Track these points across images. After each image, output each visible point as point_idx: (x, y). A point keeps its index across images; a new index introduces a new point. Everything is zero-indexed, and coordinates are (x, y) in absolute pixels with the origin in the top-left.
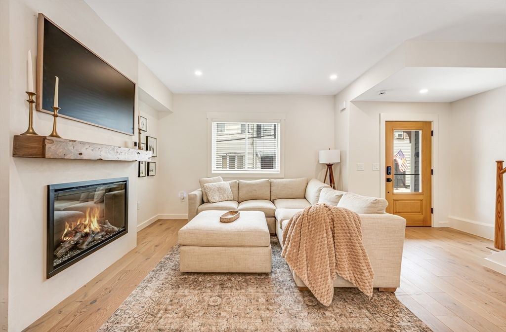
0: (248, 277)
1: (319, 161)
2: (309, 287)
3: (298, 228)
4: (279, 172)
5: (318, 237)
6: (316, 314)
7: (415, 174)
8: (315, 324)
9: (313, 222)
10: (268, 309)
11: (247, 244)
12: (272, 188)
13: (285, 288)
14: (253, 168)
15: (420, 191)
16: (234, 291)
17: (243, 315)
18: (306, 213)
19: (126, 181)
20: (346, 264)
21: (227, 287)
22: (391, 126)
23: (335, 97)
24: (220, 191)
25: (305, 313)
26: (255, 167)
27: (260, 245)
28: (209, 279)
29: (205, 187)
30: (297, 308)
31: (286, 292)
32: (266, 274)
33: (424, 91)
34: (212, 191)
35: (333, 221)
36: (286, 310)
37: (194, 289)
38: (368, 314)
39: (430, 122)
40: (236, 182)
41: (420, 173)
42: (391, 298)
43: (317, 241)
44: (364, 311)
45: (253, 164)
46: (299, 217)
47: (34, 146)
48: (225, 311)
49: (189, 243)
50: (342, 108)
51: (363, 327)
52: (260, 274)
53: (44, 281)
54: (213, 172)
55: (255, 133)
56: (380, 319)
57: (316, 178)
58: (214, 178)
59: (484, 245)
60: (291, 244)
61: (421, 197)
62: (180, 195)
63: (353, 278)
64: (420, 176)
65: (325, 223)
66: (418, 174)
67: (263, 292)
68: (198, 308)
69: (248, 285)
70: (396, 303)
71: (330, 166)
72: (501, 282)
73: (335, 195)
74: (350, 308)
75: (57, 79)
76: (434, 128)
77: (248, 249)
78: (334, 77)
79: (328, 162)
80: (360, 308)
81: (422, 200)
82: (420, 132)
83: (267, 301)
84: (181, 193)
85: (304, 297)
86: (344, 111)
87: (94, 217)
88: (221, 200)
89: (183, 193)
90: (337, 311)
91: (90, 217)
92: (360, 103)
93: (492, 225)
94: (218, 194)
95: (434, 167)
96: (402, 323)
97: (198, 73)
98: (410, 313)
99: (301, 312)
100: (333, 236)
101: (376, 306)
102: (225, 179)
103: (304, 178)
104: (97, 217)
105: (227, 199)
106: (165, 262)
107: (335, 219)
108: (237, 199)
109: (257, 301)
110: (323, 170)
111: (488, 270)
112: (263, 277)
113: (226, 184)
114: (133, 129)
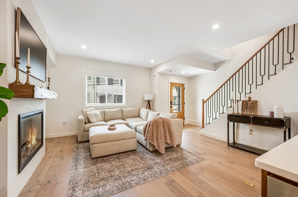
0: (127, 153)
1: (144, 99)
2: (158, 149)
3: (152, 127)
4: (125, 105)
5: (159, 129)
6: (160, 157)
7: (178, 104)
8: (161, 160)
9: (157, 123)
10: (143, 161)
11: (127, 138)
12: (123, 113)
13: (145, 153)
14: (94, 103)
15: (181, 111)
16: (125, 159)
17: (135, 165)
18: (154, 120)
19: (42, 112)
20: (168, 138)
21: (121, 158)
22: (172, 84)
23: (150, 70)
24: (96, 116)
25: (156, 158)
26: (95, 102)
27: (132, 138)
28: (109, 158)
29: (87, 114)
30: (153, 157)
31: (146, 154)
32: (134, 150)
33: (183, 73)
34: (91, 116)
35: (163, 122)
36: (149, 159)
37: (105, 163)
38: (175, 153)
39: (184, 84)
40: (103, 111)
41: (181, 104)
42: (180, 147)
43: (159, 130)
44: (174, 153)
45: (94, 100)
46: (151, 122)
47: (26, 91)
48: (127, 165)
49: (97, 142)
50: (154, 75)
51: (175, 157)
52: (132, 151)
53: (17, 175)
54: (86, 105)
55: (95, 82)
56: (179, 154)
57: (142, 107)
58: (90, 109)
59: (199, 128)
60: (150, 133)
61: (181, 113)
62: (62, 121)
63: (170, 142)
64: (181, 105)
65: (161, 123)
66: (180, 104)
67: (137, 156)
68: (113, 168)
69: (129, 156)
70: (181, 149)
71: (149, 101)
72: (204, 137)
73: (156, 114)
74: (169, 153)
75: (29, 49)
76: (185, 86)
77: (127, 140)
78: (152, 61)
79: (148, 99)
80: (172, 152)
81: (181, 115)
82: (181, 88)
83: (141, 158)
84: (63, 120)
85: (153, 154)
86: (155, 77)
87: (34, 136)
88: (97, 121)
89: (65, 119)
90: (166, 155)
91: (31, 135)
92: (161, 74)
93: (201, 121)
94: (95, 117)
95: (185, 102)
96: (185, 153)
97: (84, 47)
98: (186, 150)
99: (155, 158)
100: (164, 128)
101: (177, 151)
102: (96, 109)
103: (138, 107)
104: (35, 136)
105: (99, 120)
106: (76, 157)
107: (164, 122)
108: (104, 120)
109: (137, 159)
110: (145, 103)
111: (201, 135)
112: (134, 152)
113: (98, 112)
114: (46, 78)
